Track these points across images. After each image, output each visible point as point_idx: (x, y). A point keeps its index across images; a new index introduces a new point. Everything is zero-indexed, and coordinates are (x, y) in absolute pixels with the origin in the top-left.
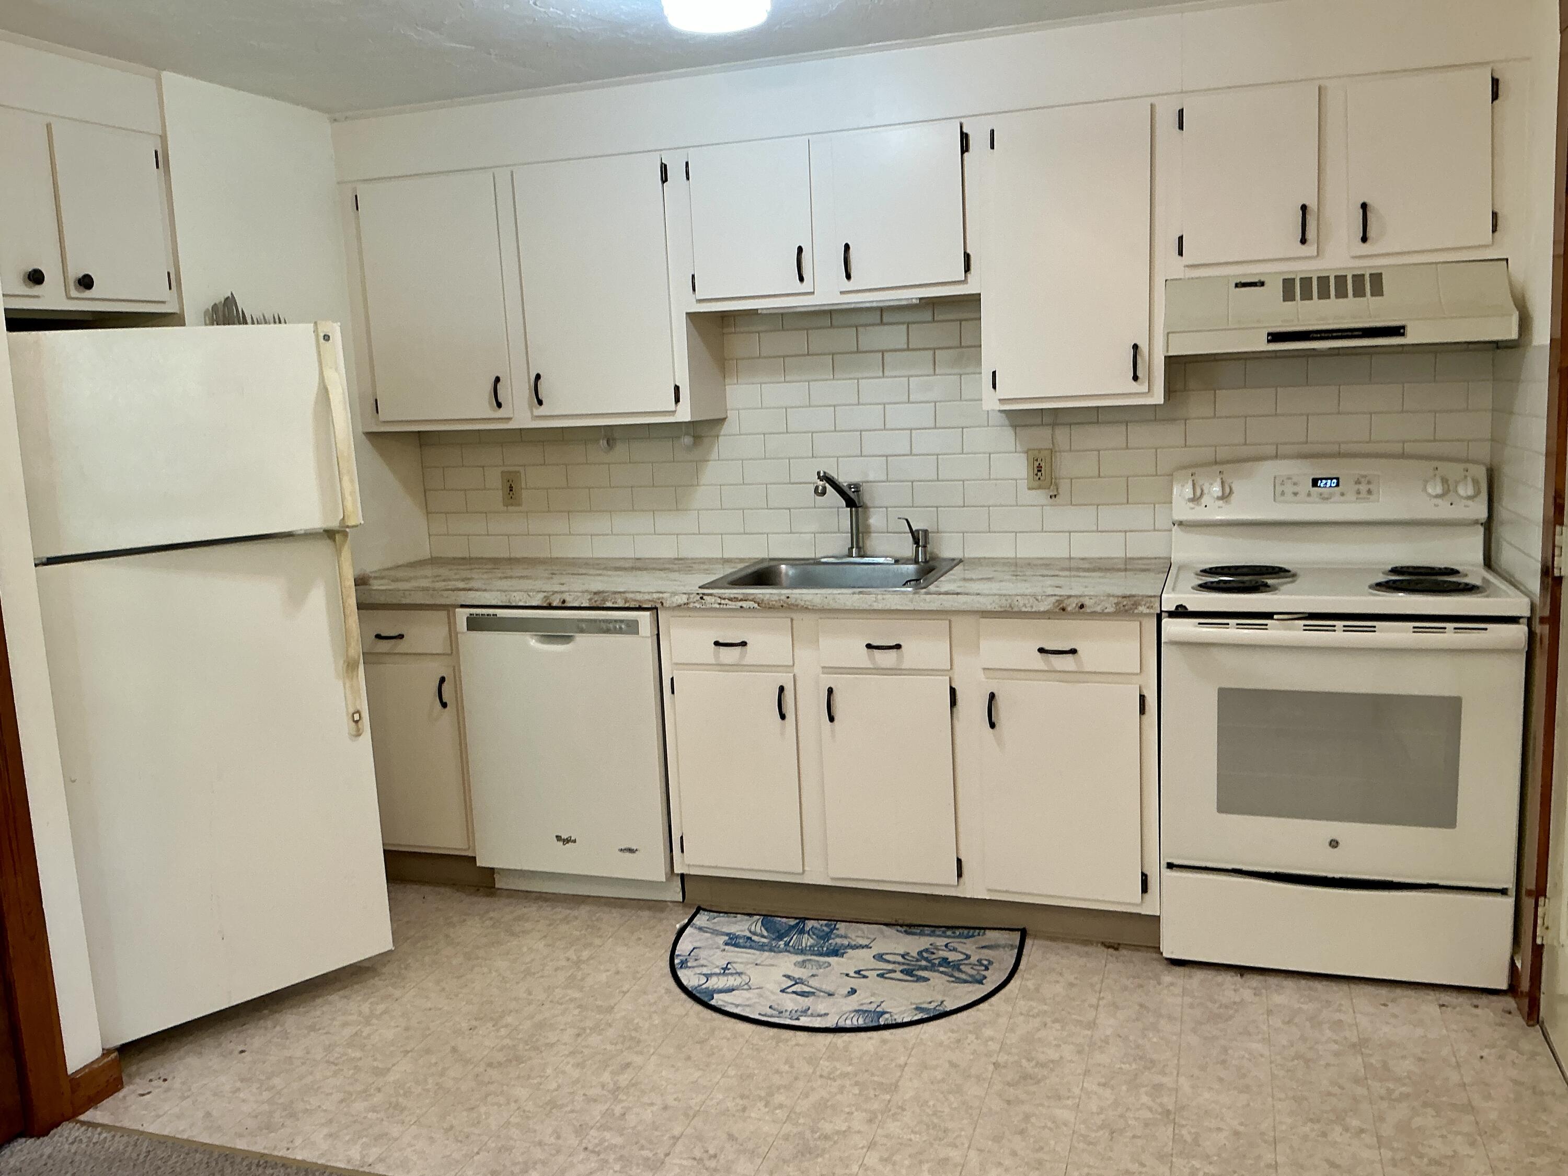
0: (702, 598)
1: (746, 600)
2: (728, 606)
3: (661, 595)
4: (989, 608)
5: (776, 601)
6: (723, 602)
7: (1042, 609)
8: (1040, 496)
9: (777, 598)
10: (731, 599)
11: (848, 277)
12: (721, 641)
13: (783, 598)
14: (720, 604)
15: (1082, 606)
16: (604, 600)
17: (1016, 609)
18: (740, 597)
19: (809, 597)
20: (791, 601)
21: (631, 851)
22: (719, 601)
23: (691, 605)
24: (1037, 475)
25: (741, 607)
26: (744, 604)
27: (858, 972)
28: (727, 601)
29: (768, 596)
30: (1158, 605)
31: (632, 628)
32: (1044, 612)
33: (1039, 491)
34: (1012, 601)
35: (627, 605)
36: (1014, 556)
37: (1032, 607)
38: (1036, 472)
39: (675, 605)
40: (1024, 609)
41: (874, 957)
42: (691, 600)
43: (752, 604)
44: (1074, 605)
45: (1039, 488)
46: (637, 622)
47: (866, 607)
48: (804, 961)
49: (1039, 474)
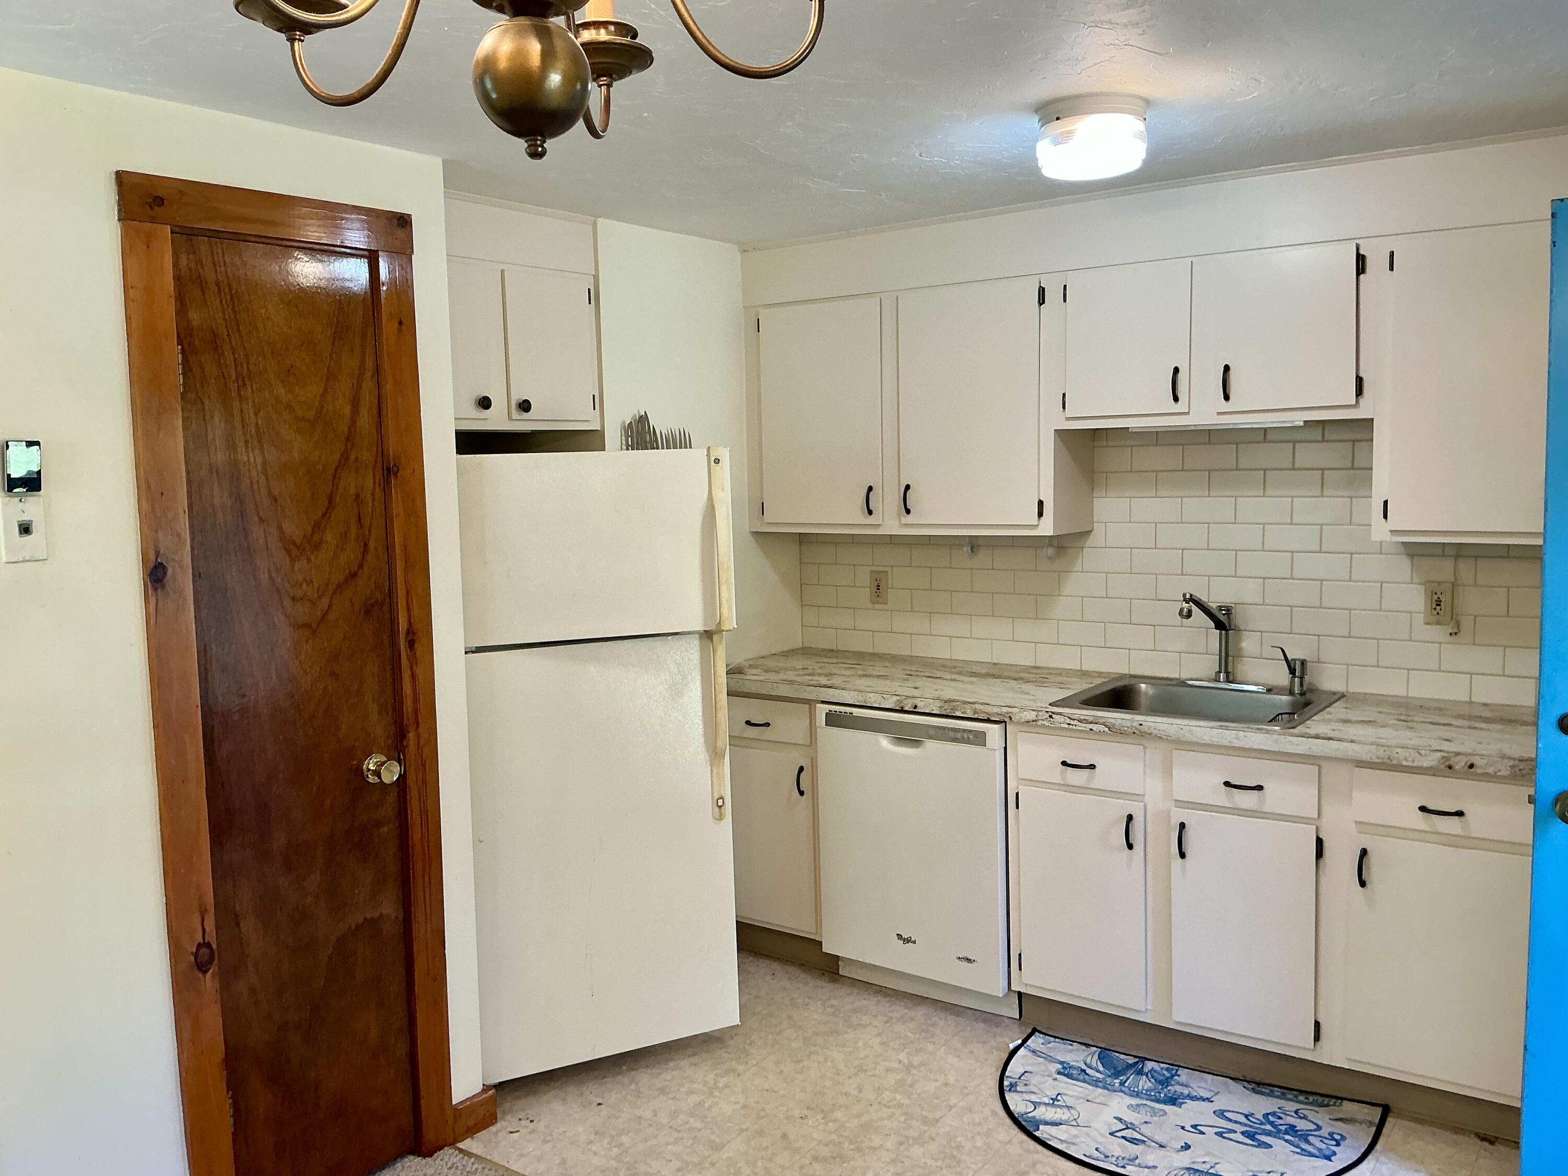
0: (1051, 716)
1: (1096, 723)
2: (1077, 728)
3: (1010, 710)
4: (1365, 757)
5: (1128, 727)
6: (1072, 722)
7: (1425, 765)
8: (1439, 633)
9: (1128, 724)
10: (1080, 721)
11: (1227, 398)
12: (1069, 762)
13: (1136, 724)
14: (1069, 724)
15: (1471, 766)
16: (954, 709)
17: (1395, 762)
18: (1091, 719)
19: (1164, 727)
20: (1144, 728)
21: (968, 960)
22: (1068, 721)
23: (1040, 723)
24: (1435, 609)
25: (1091, 730)
26: (1094, 727)
27: (1194, 1127)
28: (1076, 722)
29: (1120, 721)
31: (979, 739)
32: (1427, 768)
33: (1438, 627)
34: (1391, 752)
35: (976, 716)
36: (1405, 694)
37: (1413, 761)
38: (1434, 606)
39: (1023, 721)
40: (1405, 763)
41: (1214, 1112)
42: (1040, 718)
43: (1102, 728)
44: (1463, 764)
45: (1438, 623)
46: (984, 733)
47: (1226, 743)
48: (1137, 1105)
49: (1438, 608)
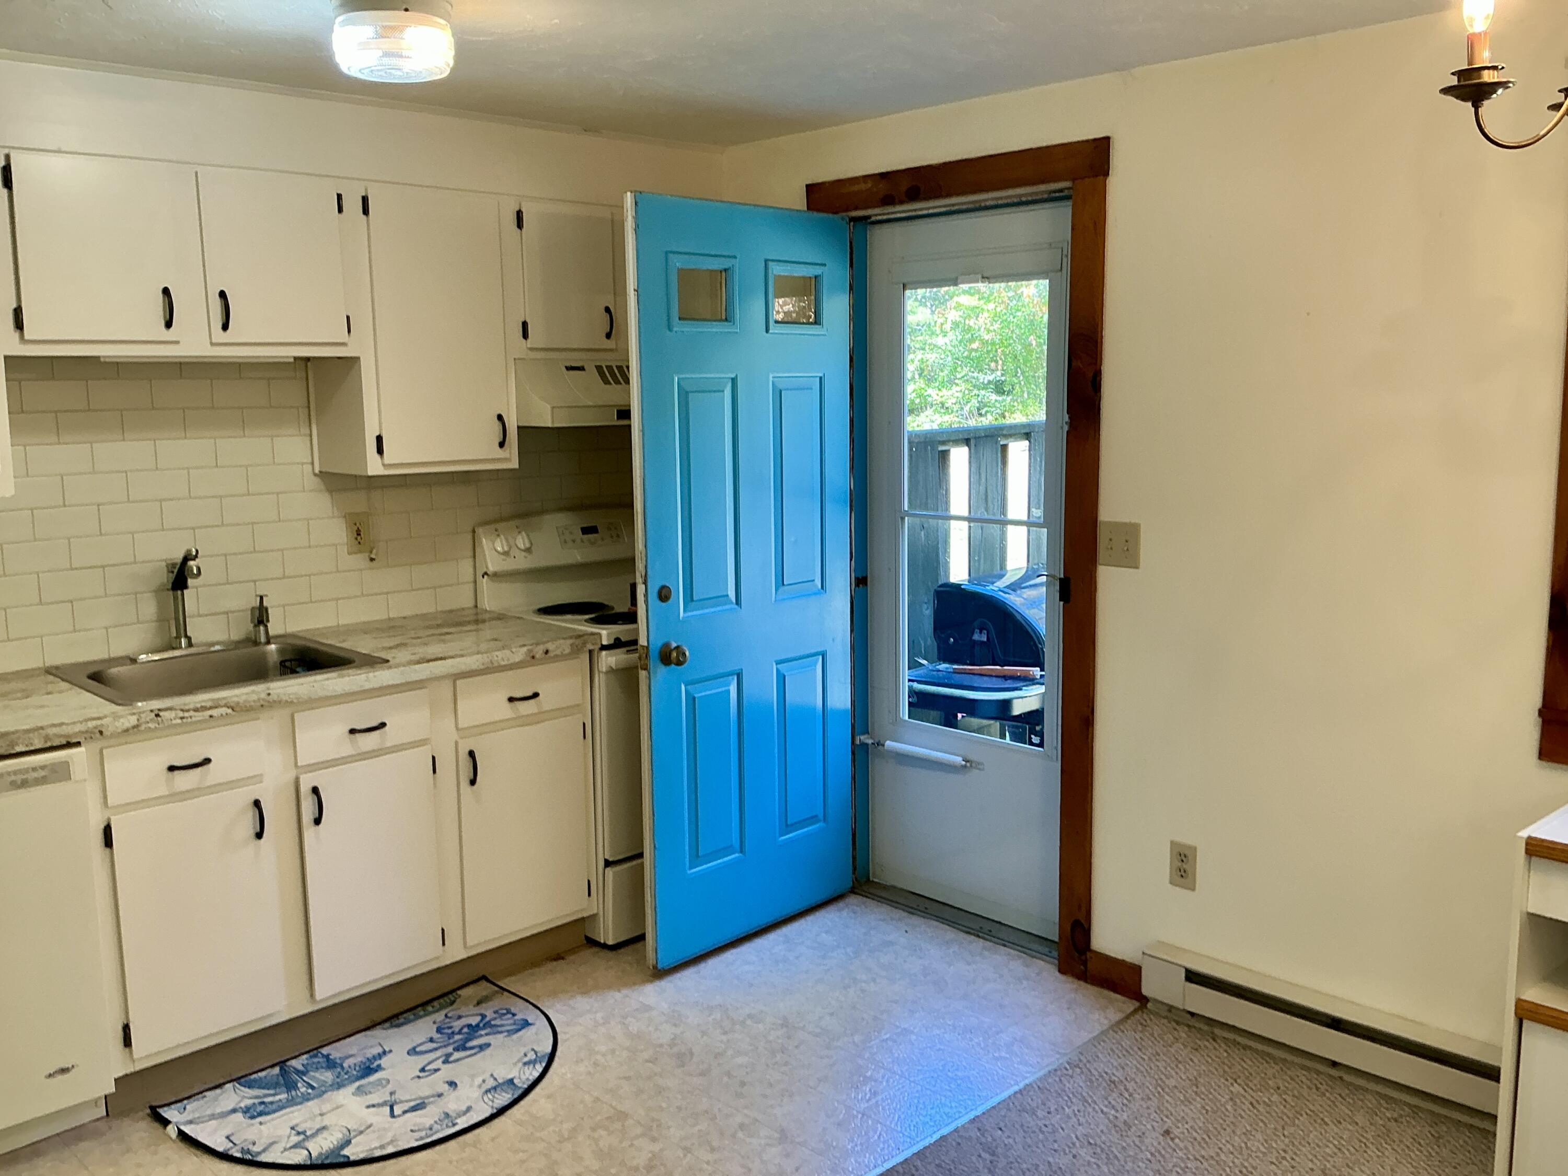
0: (157, 715)
1: (216, 707)
2: (194, 719)
3: (99, 722)
4: (474, 667)
5: (254, 701)
6: (186, 714)
7: (517, 660)
8: (360, 560)
9: (255, 697)
10: (196, 710)
12: (177, 764)
13: (263, 696)
14: (182, 718)
15: (547, 652)
16: (13, 744)
17: (496, 664)
18: (209, 704)
19: (291, 690)
20: (274, 697)
21: (64, 1071)
22: (181, 714)
23: (143, 728)
24: (356, 539)
25: (211, 716)
26: (214, 712)
27: (423, 1070)
28: (192, 713)
29: (244, 698)
30: (599, 641)
31: (61, 773)
32: (518, 663)
33: (359, 555)
34: (493, 657)
35: (49, 744)
36: (336, 624)
37: (508, 660)
38: (356, 536)
39: (120, 730)
40: (503, 663)
41: (408, 1053)
42: (143, 720)
43: (224, 710)
44: (541, 652)
45: (360, 552)
46: (67, 763)
47: (355, 688)
48: (358, 1088)
49: (359, 538)
